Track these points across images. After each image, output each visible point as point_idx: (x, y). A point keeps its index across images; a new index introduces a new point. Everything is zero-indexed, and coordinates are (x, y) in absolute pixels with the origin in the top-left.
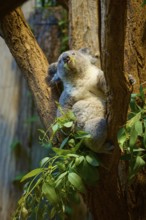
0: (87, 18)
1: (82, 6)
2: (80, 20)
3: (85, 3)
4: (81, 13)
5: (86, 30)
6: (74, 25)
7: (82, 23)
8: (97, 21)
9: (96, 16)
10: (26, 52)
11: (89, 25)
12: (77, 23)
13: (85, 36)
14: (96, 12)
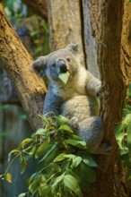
0: (69, 20)
1: (62, 8)
2: (61, 23)
3: (66, 5)
4: (62, 16)
5: (68, 32)
6: (55, 29)
7: (63, 26)
8: (79, 22)
9: (78, 17)
10: (12, 52)
11: (71, 27)
12: (58, 26)
13: (67, 38)
14: (78, 13)
